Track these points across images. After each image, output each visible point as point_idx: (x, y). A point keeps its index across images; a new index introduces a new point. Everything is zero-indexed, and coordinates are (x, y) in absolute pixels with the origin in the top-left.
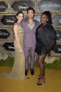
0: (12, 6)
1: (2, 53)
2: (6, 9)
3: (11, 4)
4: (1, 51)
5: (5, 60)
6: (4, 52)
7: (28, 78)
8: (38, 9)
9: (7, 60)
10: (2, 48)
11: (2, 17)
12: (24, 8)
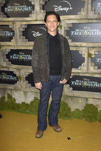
0: (43, 6)
1: (24, 92)
2: (31, 13)
3: (42, 2)
4: (22, 87)
5: (29, 103)
6: (28, 90)
7: (69, 139)
8: (92, 10)
9: (32, 103)
10: (23, 81)
11: (24, 26)
12: (65, 9)
